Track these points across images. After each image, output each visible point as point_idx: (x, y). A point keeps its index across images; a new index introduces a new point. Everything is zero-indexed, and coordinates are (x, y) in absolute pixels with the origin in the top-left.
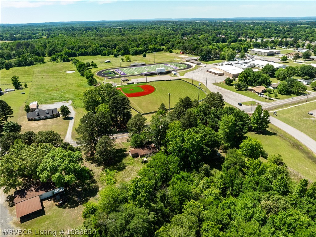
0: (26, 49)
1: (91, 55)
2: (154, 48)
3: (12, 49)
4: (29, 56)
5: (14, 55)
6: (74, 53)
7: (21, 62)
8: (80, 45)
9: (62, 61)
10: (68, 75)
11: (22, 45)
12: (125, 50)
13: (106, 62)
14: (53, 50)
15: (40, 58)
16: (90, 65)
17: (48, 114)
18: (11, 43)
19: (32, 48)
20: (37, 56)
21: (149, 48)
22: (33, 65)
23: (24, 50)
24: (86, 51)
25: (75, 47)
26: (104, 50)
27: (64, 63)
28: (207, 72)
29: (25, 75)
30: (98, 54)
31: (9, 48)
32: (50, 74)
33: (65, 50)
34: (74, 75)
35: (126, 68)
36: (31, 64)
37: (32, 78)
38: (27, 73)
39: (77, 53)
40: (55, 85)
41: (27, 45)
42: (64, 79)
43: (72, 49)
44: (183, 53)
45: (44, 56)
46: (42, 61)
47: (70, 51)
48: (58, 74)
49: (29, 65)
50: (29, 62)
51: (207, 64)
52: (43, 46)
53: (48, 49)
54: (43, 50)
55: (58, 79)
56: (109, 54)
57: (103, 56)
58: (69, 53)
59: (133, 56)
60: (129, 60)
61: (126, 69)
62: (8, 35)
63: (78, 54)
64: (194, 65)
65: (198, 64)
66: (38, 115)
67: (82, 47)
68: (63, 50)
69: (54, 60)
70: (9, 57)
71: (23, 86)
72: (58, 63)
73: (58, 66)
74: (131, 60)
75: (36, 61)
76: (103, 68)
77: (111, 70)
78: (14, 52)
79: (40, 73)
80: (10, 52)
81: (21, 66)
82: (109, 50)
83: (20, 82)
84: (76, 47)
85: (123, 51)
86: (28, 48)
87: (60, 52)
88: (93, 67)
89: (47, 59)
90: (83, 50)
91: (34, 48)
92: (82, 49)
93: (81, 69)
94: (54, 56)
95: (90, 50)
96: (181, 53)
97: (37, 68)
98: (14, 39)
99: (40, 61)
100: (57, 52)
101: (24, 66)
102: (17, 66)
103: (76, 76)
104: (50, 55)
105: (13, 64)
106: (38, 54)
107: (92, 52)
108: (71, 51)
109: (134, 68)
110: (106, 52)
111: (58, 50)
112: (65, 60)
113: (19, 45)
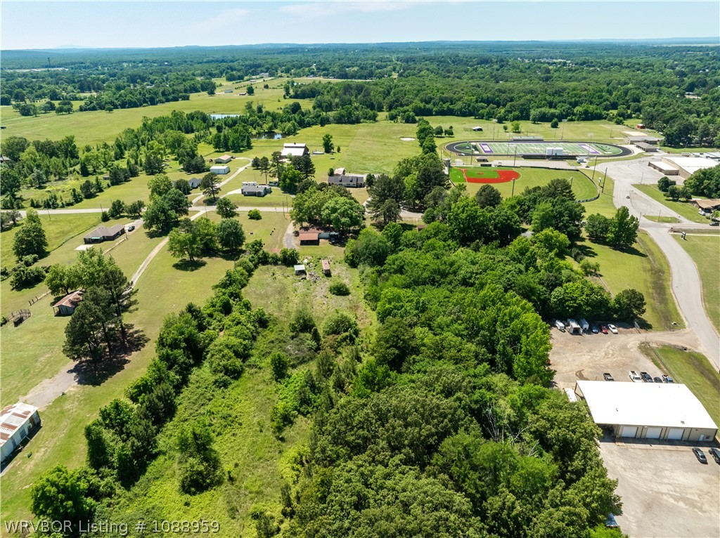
0: (356, 97)
1: (458, 115)
2: (586, 112)
3: (336, 94)
4: (356, 108)
5: (337, 105)
6: (429, 109)
7: (343, 116)
8: (445, 95)
9: (404, 121)
10: (402, 143)
11: (352, 89)
12: (521, 112)
13: (474, 130)
14: (397, 101)
15: (371, 113)
16: (442, 132)
17: (351, 181)
18: (337, 84)
19: (364, 96)
20: (368, 110)
21: (575, 112)
22: (359, 122)
23: (353, 98)
24: (451, 107)
25: (434, 99)
26: (483, 108)
27: (406, 124)
28: (649, 165)
29: (343, 136)
30: (470, 114)
31: (332, 93)
32: (376, 139)
33: (416, 102)
34: (411, 144)
35: (501, 143)
36: (357, 121)
37: (350, 142)
38: (346, 134)
39: (434, 109)
40: (376, 154)
41: (360, 89)
42: (393, 149)
43: (427, 102)
44: (642, 127)
45: (380, 110)
46: (374, 118)
47: (422, 105)
48: (387, 141)
49: (353, 123)
50: (354, 119)
51: (668, 152)
52: (384, 92)
53: (391, 98)
54: (381, 99)
55: (385, 148)
56: (489, 116)
57: (479, 118)
58: (420, 108)
59: (534, 123)
60: (517, 131)
61: (500, 145)
62: (336, 69)
63: (436, 112)
64: (637, 151)
65: (647, 151)
66: (341, 181)
67: (444, 101)
68: (411, 102)
69: (393, 118)
70: (329, 108)
71: (335, 150)
72: (396, 124)
73: (395, 128)
74: (523, 130)
75: (365, 118)
76: (463, 138)
77: (474, 144)
78: (337, 100)
79: (364, 136)
80: (332, 100)
81: (342, 123)
82: (493, 108)
83: (332, 144)
84: (436, 100)
85: (517, 113)
86: (359, 94)
87: (407, 105)
88: (447, 135)
89: (382, 115)
90: (445, 106)
91: (369, 94)
92: (444, 103)
93: (423, 135)
94: (393, 112)
95: (458, 105)
96: (638, 127)
97: (363, 128)
98: (345, 76)
99: (370, 118)
100: (402, 105)
101: (345, 123)
102: (336, 123)
103: (412, 146)
104: (390, 108)
105: (331, 119)
106: (372, 107)
107: (460, 110)
108: (424, 106)
109: (515, 144)
110: (485, 111)
111: (404, 101)
112: (409, 120)
113: (347, 88)
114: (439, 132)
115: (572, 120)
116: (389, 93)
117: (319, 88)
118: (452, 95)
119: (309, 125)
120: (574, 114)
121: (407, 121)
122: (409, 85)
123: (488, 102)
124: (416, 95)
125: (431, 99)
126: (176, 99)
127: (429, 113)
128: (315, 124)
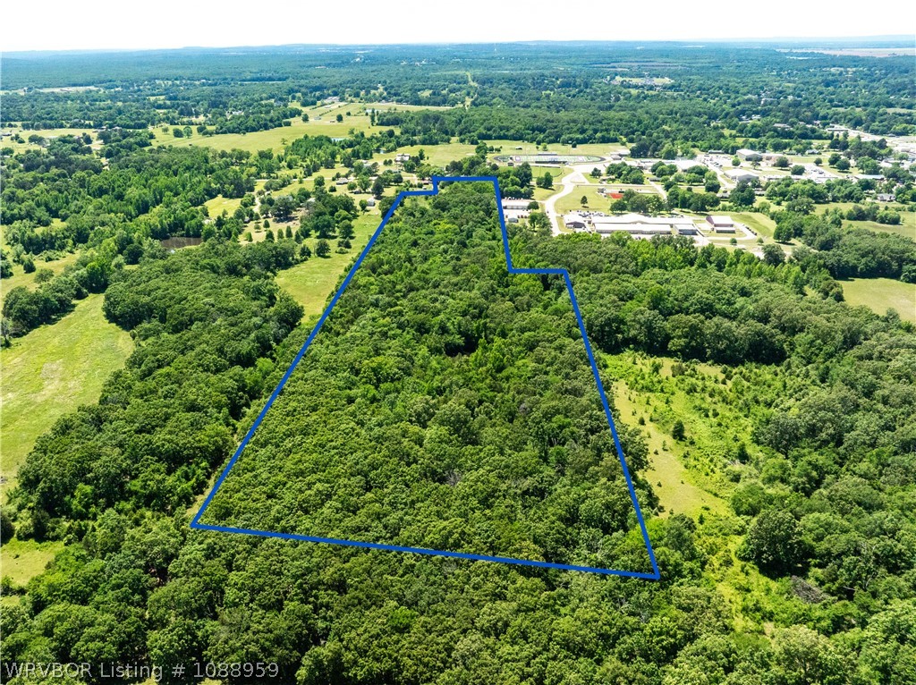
0: (434, 125)
1: (511, 139)
2: (603, 137)
3: (418, 124)
4: (435, 134)
5: (419, 132)
7: (426, 139)
9: (470, 144)
11: (430, 118)
14: (466, 128)
15: (446, 137)
18: (417, 113)
19: (441, 124)
20: (444, 135)
22: (437, 144)
23: (431, 126)
31: (414, 121)
32: (450, 154)
33: (482, 130)
37: (434, 155)
38: (430, 151)
41: (436, 118)
43: (489, 130)
45: (453, 135)
46: (448, 141)
47: (484, 132)
48: (457, 154)
49: (433, 144)
50: (434, 141)
52: (456, 122)
53: (462, 126)
54: (453, 127)
58: (483, 134)
60: (545, 149)
64: (609, 160)
67: (501, 128)
69: (462, 141)
70: (414, 133)
71: (426, 158)
72: (464, 145)
73: (463, 148)
75: (442, 141)
78: (419, 128)
86: (436, 124)
88: (497, 151)
89: (454, 139)
90: (502, 133)
91: (444, 123)
93: (479, 150)
94: (463, 137)
95: (512, 132)
97: (441, 148)
98: (418, 102)
99: (445, 141)
100: (469, 132)
104: (461, 134)
106: (447, 132)
107: (513, 135)
110: (529, 137)
111: (471, 129)
112: (473, 143)
113: (426, 117)
114: (492, 149)
115: (593, 143)
116: (461, 121)
117: (402, 117)
118: (509, 124)
119: (403, 145)
120: (595, 139)
121: (472, 143)
122: (477, 115)
123: (533, 130)
124: (482, 124)
125: (492, 127)
126: (280, 125)
127: (489, 138)
128: (407, 145)
